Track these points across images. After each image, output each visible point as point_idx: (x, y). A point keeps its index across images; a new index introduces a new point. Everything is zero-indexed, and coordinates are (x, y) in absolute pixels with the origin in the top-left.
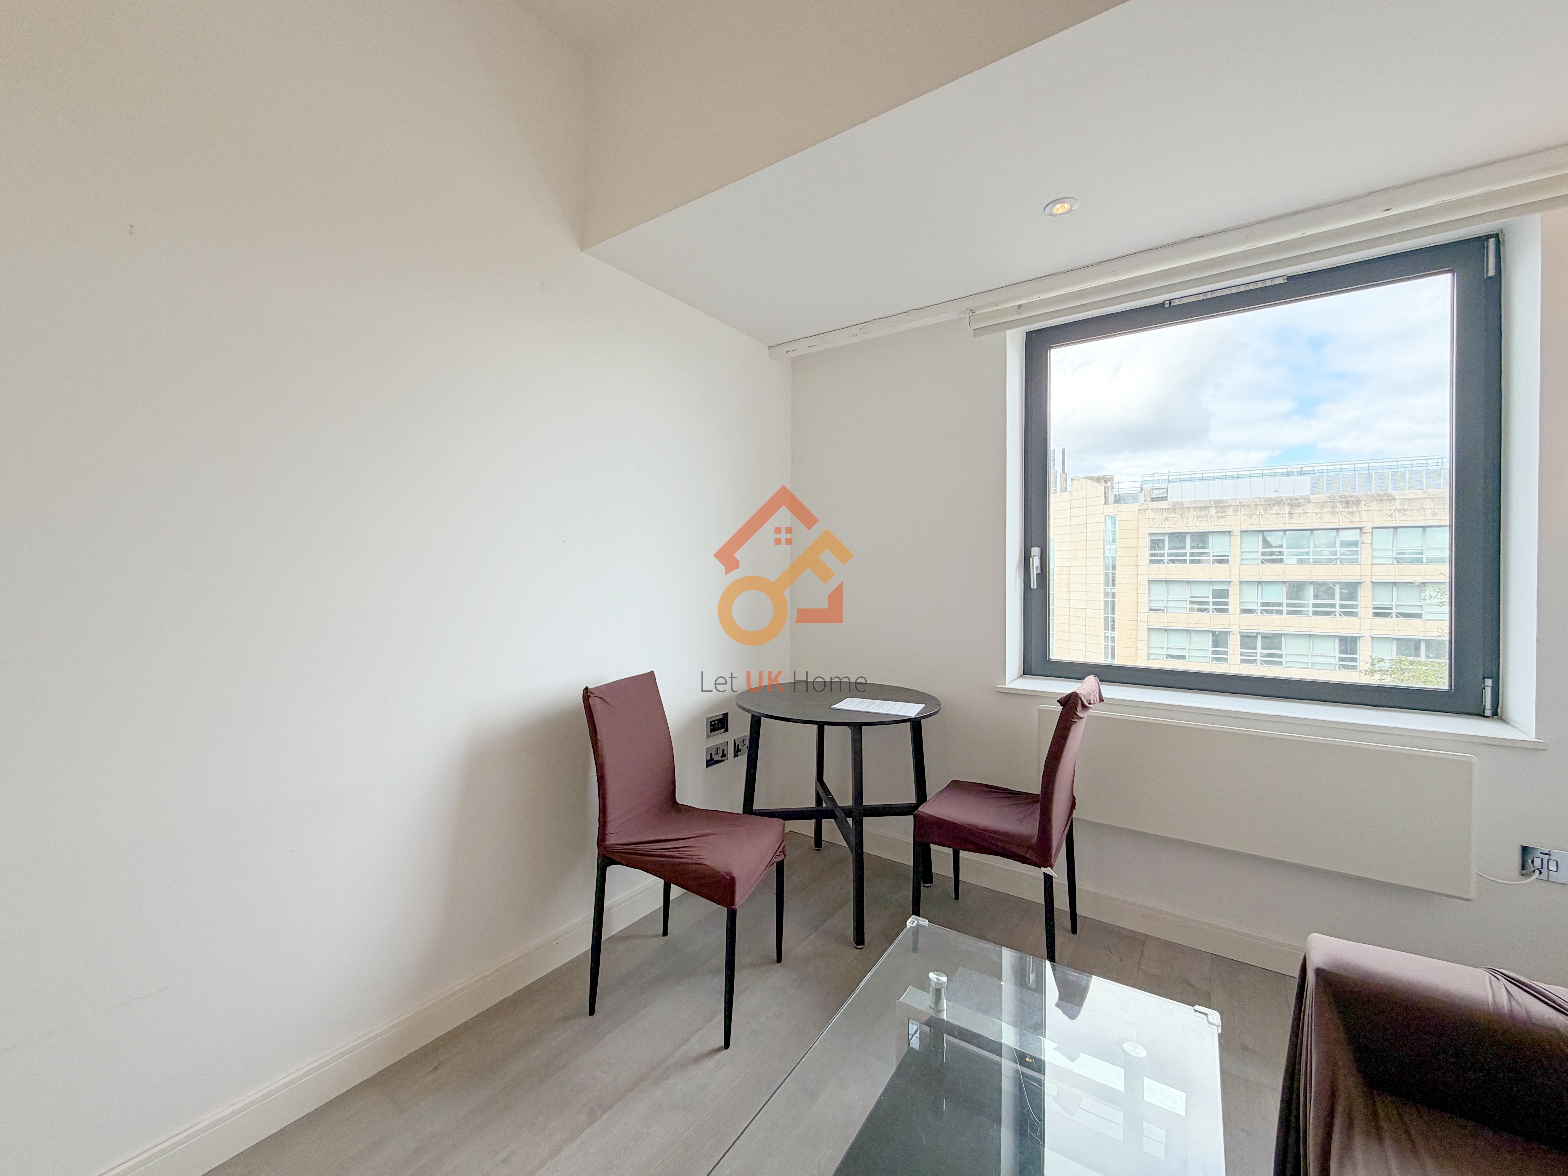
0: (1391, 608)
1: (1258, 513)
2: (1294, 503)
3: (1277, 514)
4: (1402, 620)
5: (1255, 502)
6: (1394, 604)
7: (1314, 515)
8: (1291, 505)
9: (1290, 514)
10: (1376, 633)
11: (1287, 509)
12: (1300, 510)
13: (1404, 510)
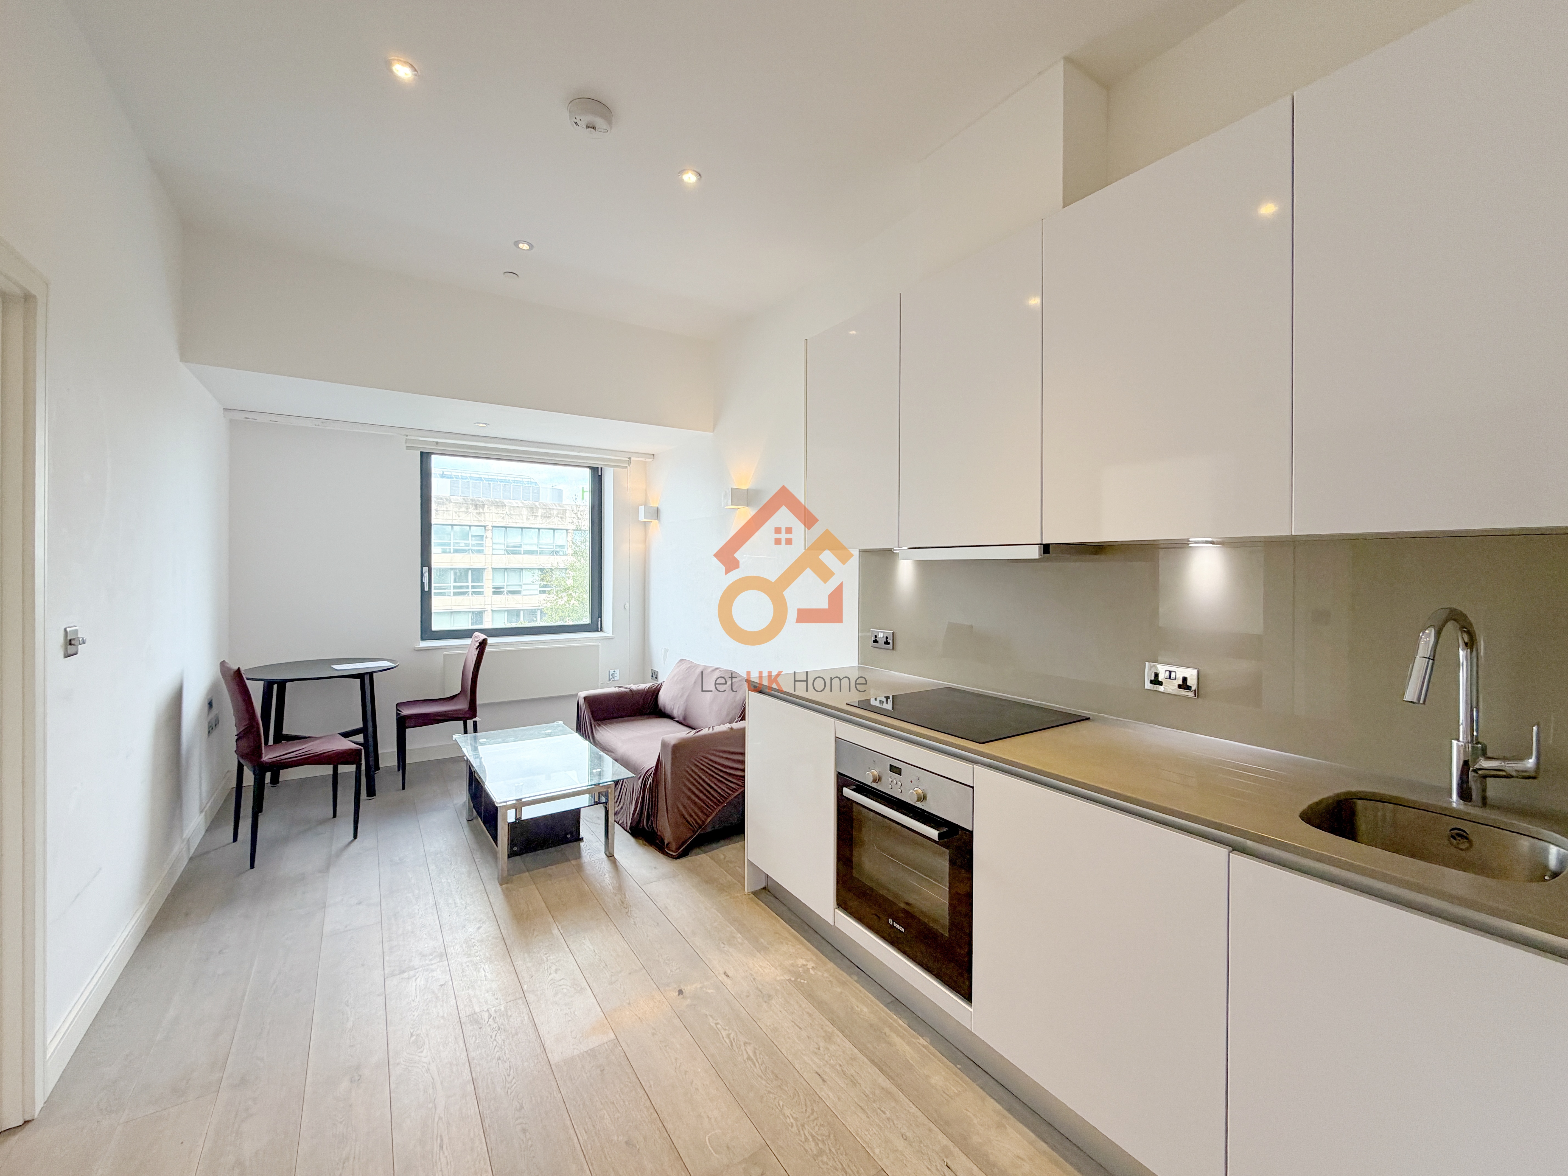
10: (497, 606)
13: (511, 514)
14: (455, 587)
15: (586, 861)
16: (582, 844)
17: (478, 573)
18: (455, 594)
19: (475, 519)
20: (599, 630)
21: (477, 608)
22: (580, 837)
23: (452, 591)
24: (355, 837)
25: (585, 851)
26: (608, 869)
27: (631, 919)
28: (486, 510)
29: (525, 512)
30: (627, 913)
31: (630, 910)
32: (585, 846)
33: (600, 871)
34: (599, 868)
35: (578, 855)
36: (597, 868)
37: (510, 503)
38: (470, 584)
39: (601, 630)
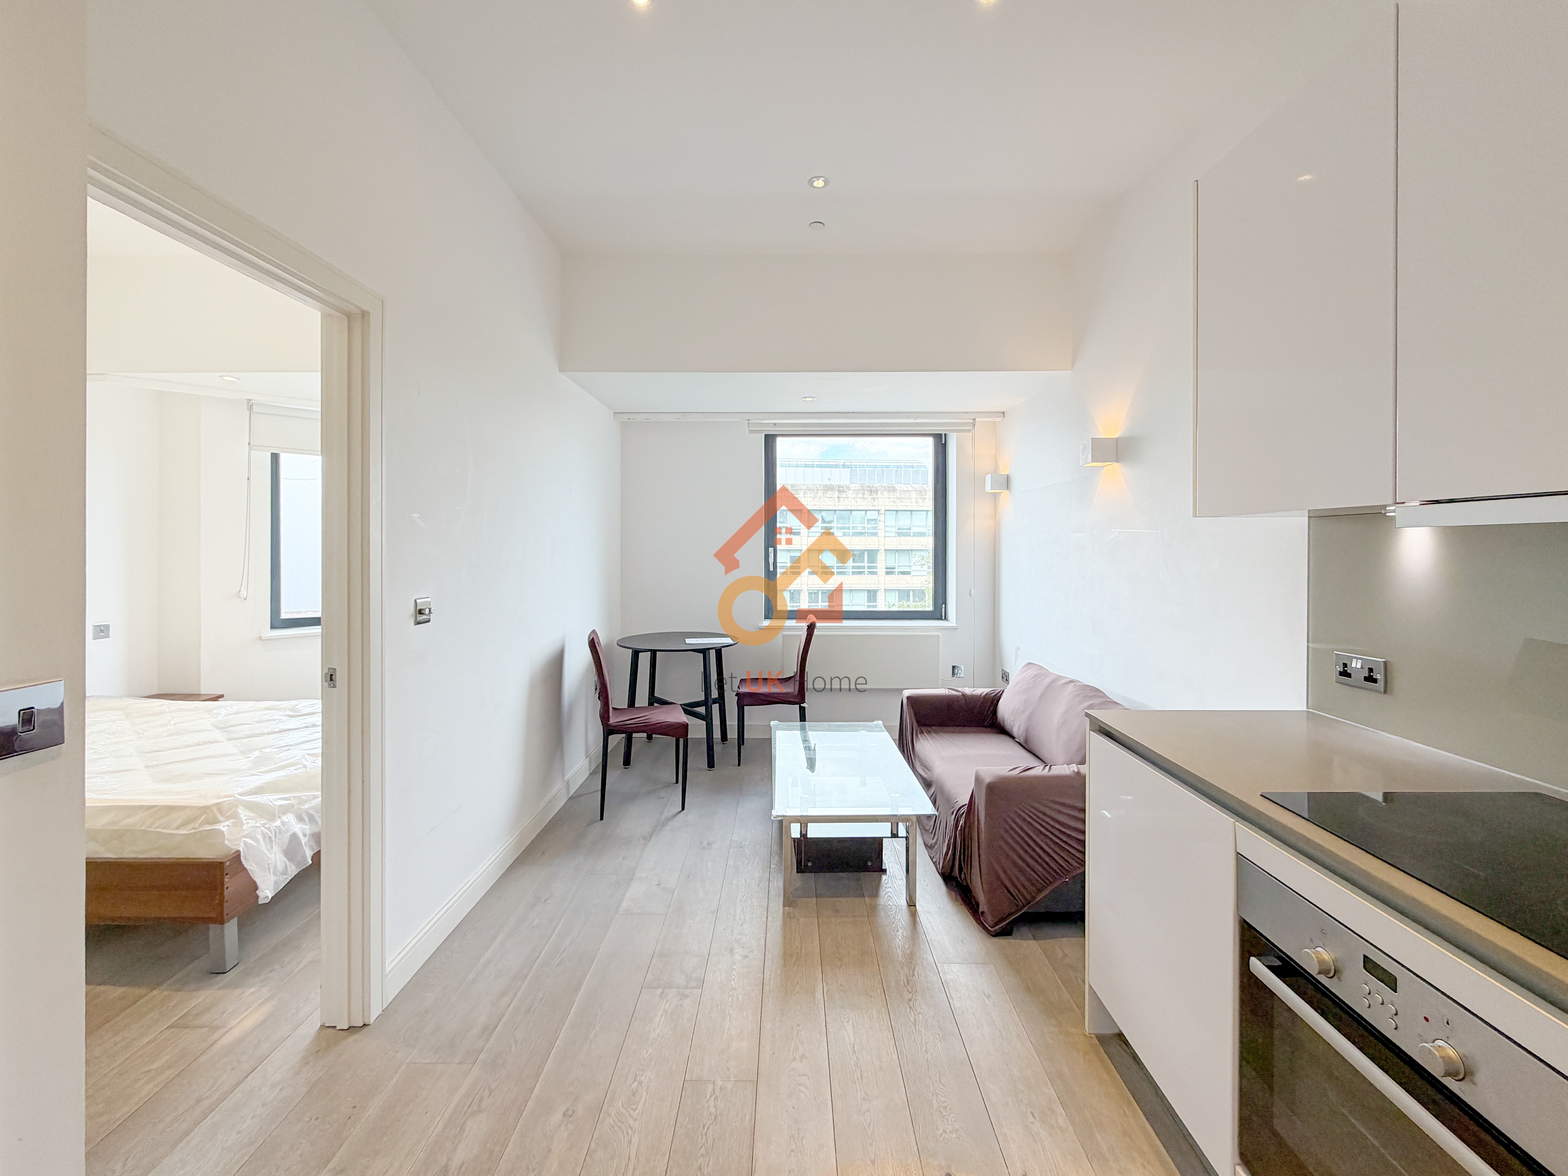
0: (894, 568)
1: (819, 496)
2: (841, 490)
3: (830, 498)
4: (901, 576)
5: (817, 487)
6: (896, 565)
7: (852, 499)
8: (839, 491)
9: (839, 498)
10: (889, 586)
11: (837, 493)
12: (844, 495)
13: (901, 498)
14: (853, 567)
15: (882, 903)
16: (884, 877)
17: (872, 554)
18: (853, 573)
19: (870, 504)
20: (943, 618)
21: (872, 587)
22: (883, 868)
23: (851, 570)
24: (683, 809)
25: (884, 888)
26: (903, 923)
27: (912, 1013)
28: (879, 495)
29: (914, 495)
30: (910, 1000)
31: (914, 996)
32: (887, 881)
33: (893, 923)
34: (893, 918)
35: (875, 892)
36: (892, 917)
37: (901, 487)
38: (866, 564)
39: (945, 618)
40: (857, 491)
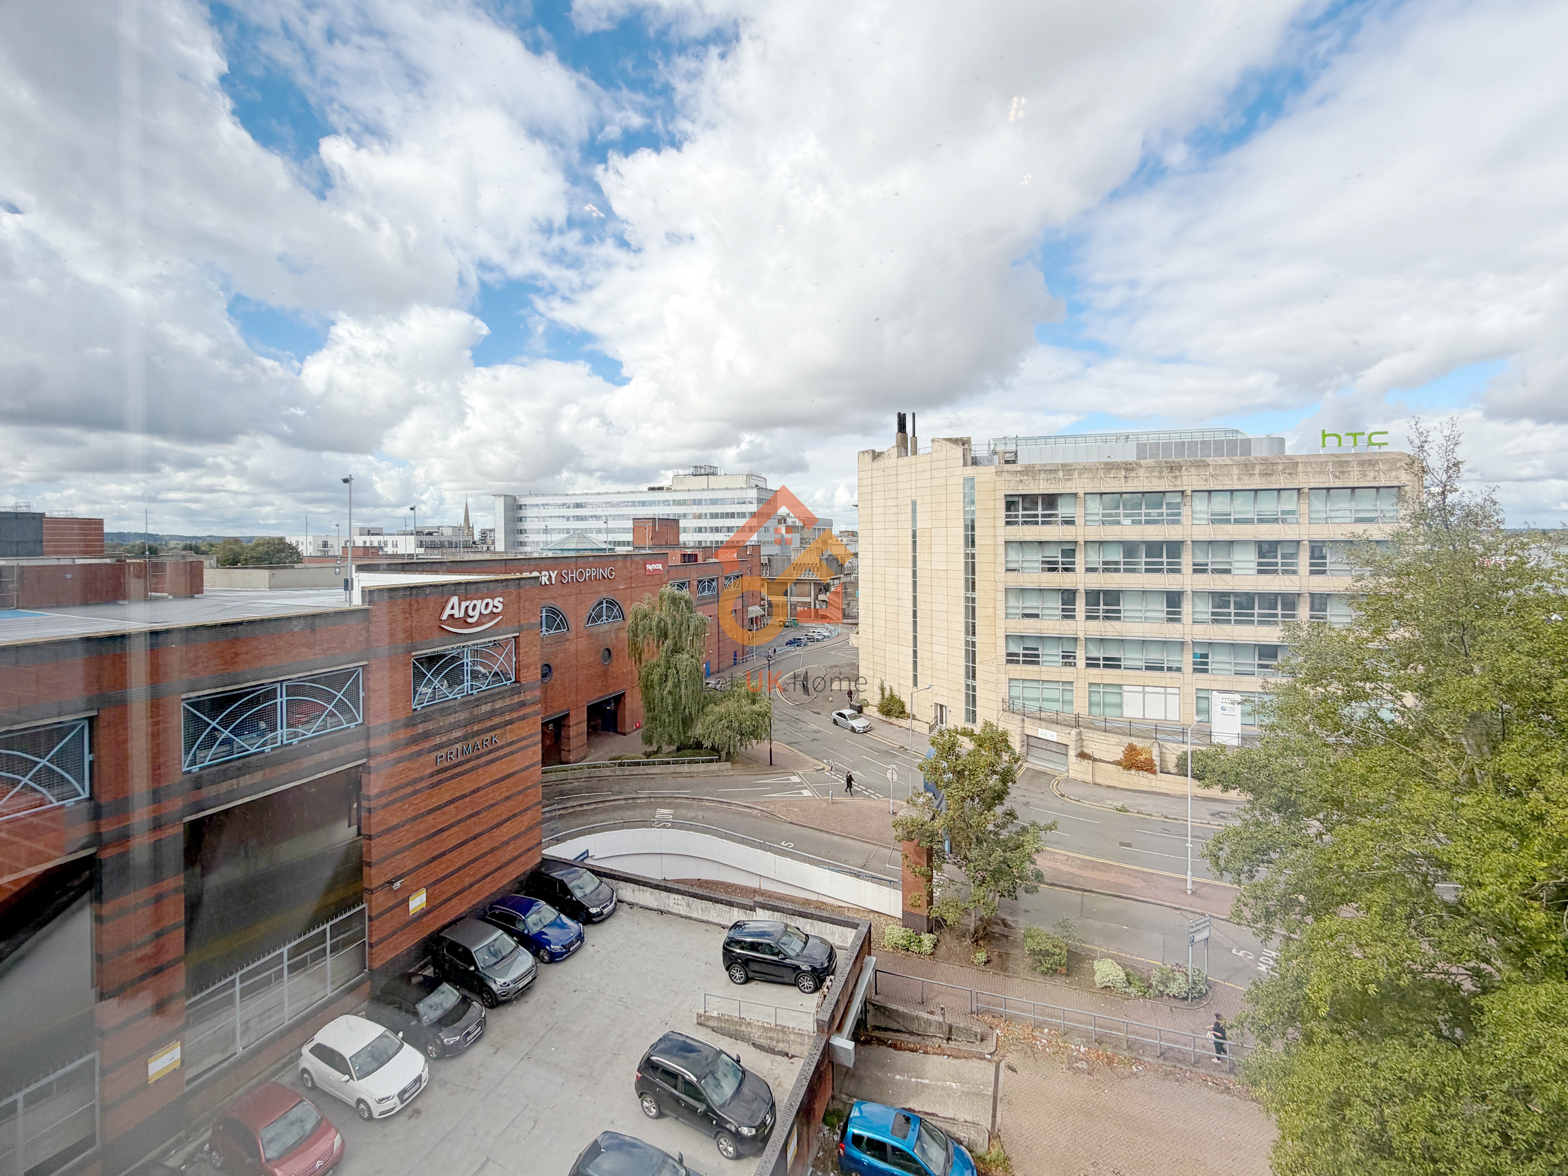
0: (1207, 565)
1: (1099, 476)
3: (1114, 478)
4: (1217, 576)
5: (1096, 466)
6: (1209, 561)
7: (1145, 479)
8: (1126, 470)
9: (1126, 477)
10: (1196, 589)
12: (1134, 474)
13: (1216, 475)
17: (1175, 548)
19: (1171, 484)
21: (1175, 588)
28: (1184, 472)
38: (1165, 559)
40: (1150, 469)
